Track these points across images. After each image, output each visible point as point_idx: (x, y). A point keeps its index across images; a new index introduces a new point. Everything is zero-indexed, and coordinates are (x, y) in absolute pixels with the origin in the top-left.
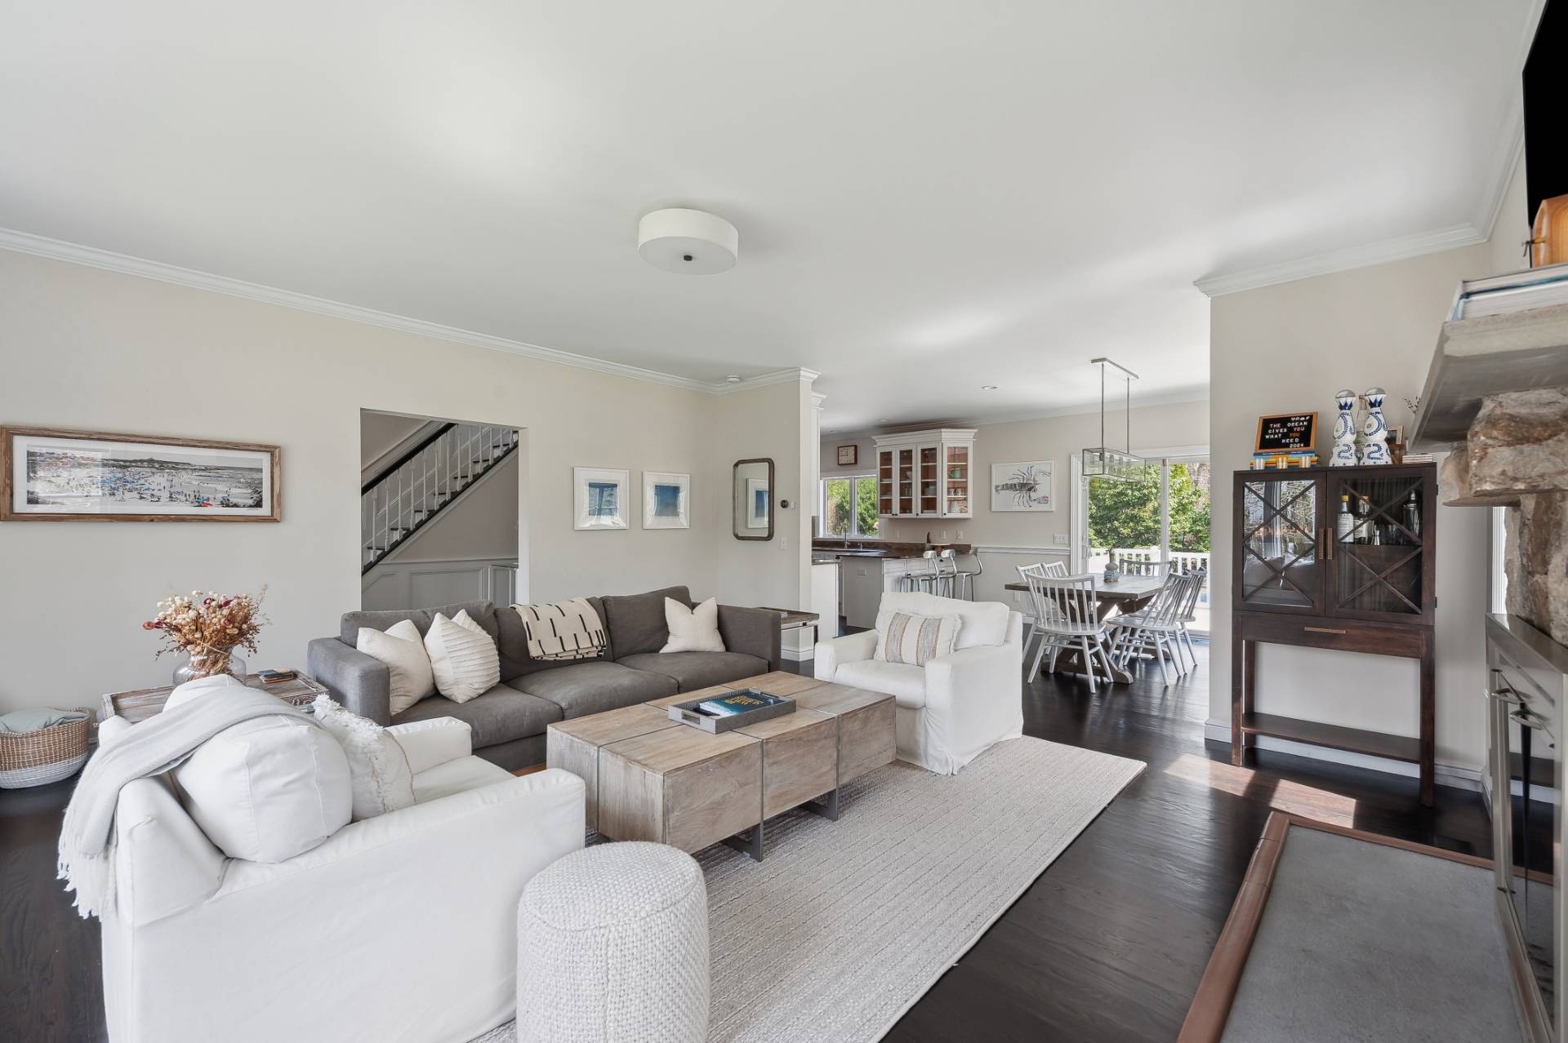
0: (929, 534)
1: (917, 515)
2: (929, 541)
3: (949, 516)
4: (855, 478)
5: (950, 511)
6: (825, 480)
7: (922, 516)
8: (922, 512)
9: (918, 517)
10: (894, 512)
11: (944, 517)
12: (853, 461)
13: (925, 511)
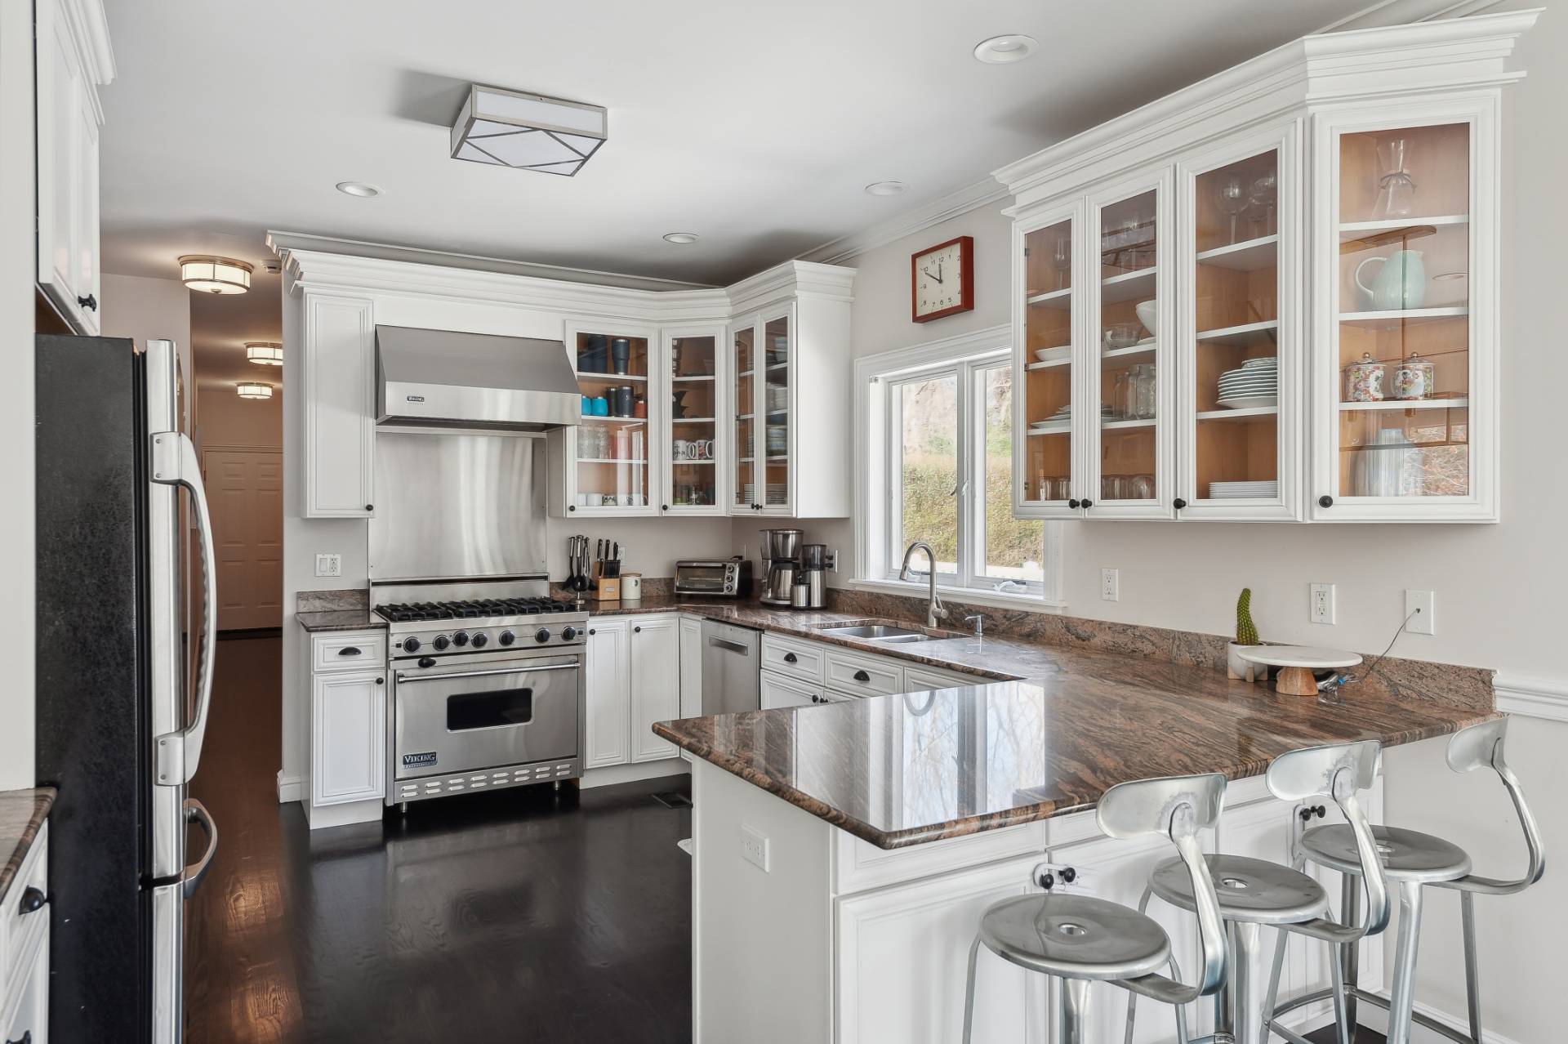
0: (1246, 595)
1: (1179, 504)
2: (1247, 635)
3: (1347, 510)
4: (974, 365)
5: (1354, 484)
6: (890, 383)
7: (1199, 510)
8: (1204, 493)
9: (1183, 515)
10: (1077, 494)
11: (1322, 515)
12: (957, 301)
13: (1217, 487)
